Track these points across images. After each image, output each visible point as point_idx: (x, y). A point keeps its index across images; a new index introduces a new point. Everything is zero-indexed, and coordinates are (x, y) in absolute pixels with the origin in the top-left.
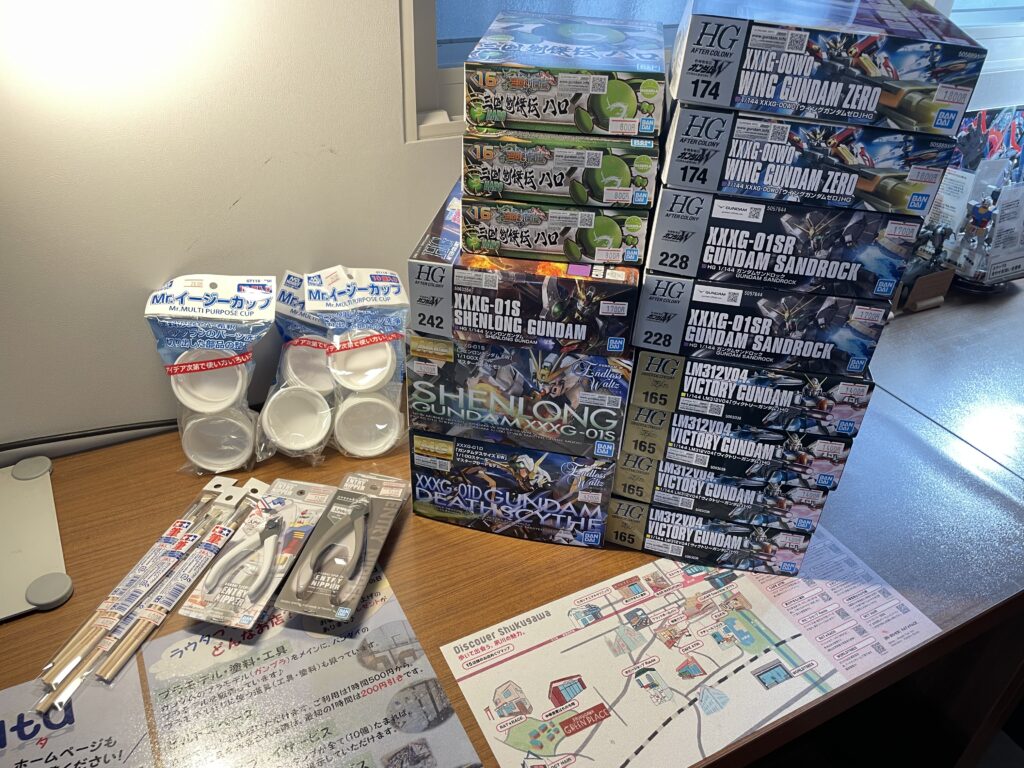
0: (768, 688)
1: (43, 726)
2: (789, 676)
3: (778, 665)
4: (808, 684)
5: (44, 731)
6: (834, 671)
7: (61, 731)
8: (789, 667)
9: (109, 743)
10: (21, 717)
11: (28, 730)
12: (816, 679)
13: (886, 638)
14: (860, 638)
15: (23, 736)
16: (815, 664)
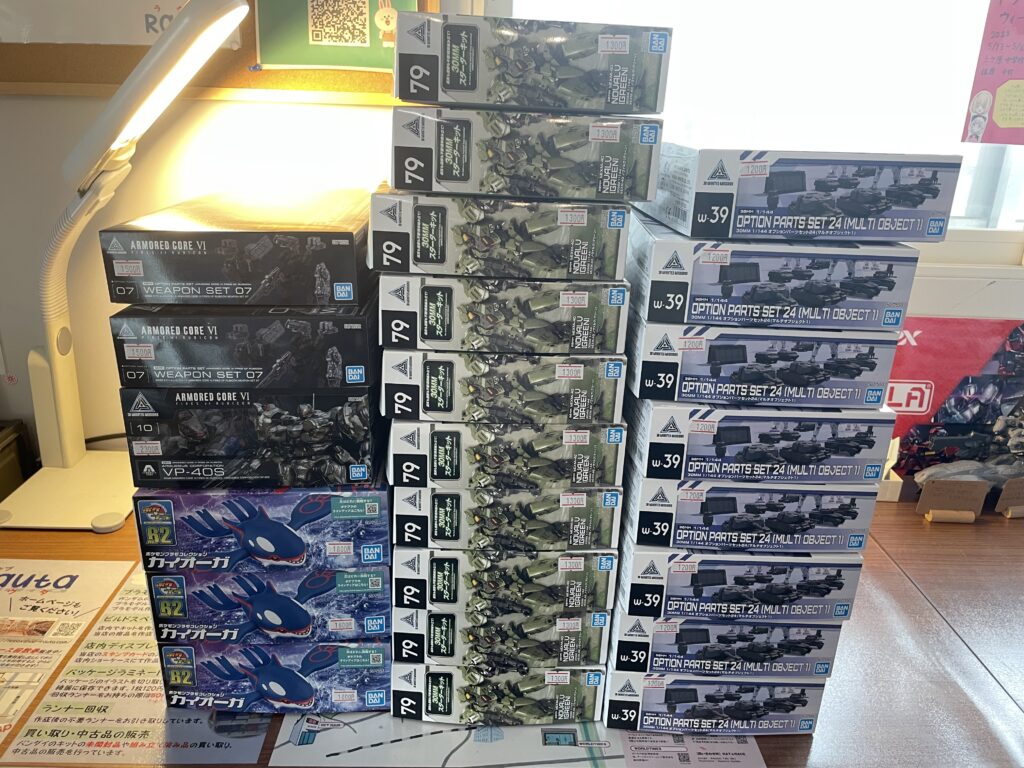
0: (546, 744)
1: (51, 585)
2: (574, 743)
3: (573, 733)
4: (586, 756)
5: (51, 587)
6: (622, 757)
7: (58, 590)
8: (580, 737)
9: (76, 605)
10: (46, 576)
11: (43, 584)
12: (597, 755)
13: (700, 754)
14: (673, 744)
15: (38, 586)
16: (608, 745)
